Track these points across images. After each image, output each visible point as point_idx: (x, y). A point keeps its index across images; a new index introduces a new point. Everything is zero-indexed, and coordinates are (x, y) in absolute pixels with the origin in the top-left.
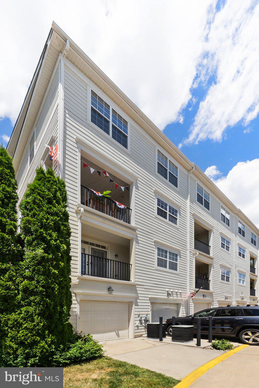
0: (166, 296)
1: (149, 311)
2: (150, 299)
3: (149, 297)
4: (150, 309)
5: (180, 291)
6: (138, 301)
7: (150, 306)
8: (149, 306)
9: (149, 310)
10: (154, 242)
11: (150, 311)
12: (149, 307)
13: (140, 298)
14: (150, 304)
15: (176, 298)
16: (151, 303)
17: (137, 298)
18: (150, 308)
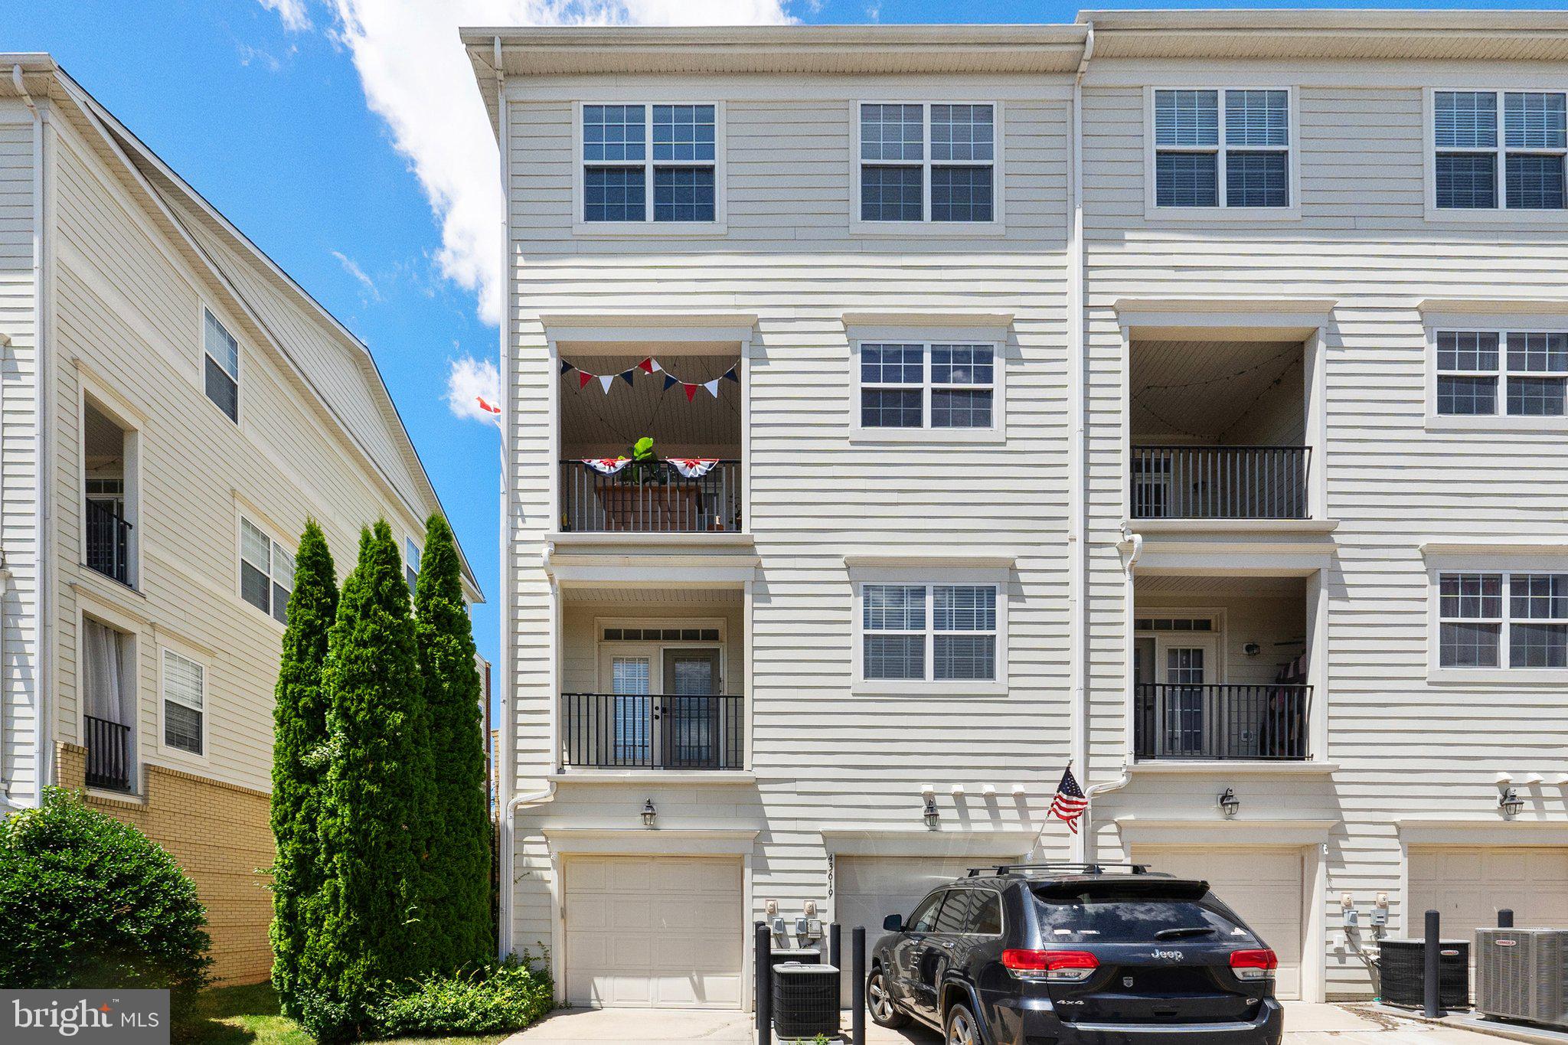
0: (921, 821)
1: (825, 898)
2: (824, 838)
3: (820, 833)
4: (827, 888)
5: (1018, 788)
6: (769, 851)
7: (827, 875)
8: (824, 872)
9: (824, 891)
10: (848, 568)
11: (828, 895)
12: (825, 878)
13: (776, 838)
14: (825, 865)
15: (988, 827)
16: (831, 859)
17: (763, 837)
18: (827, 881)
